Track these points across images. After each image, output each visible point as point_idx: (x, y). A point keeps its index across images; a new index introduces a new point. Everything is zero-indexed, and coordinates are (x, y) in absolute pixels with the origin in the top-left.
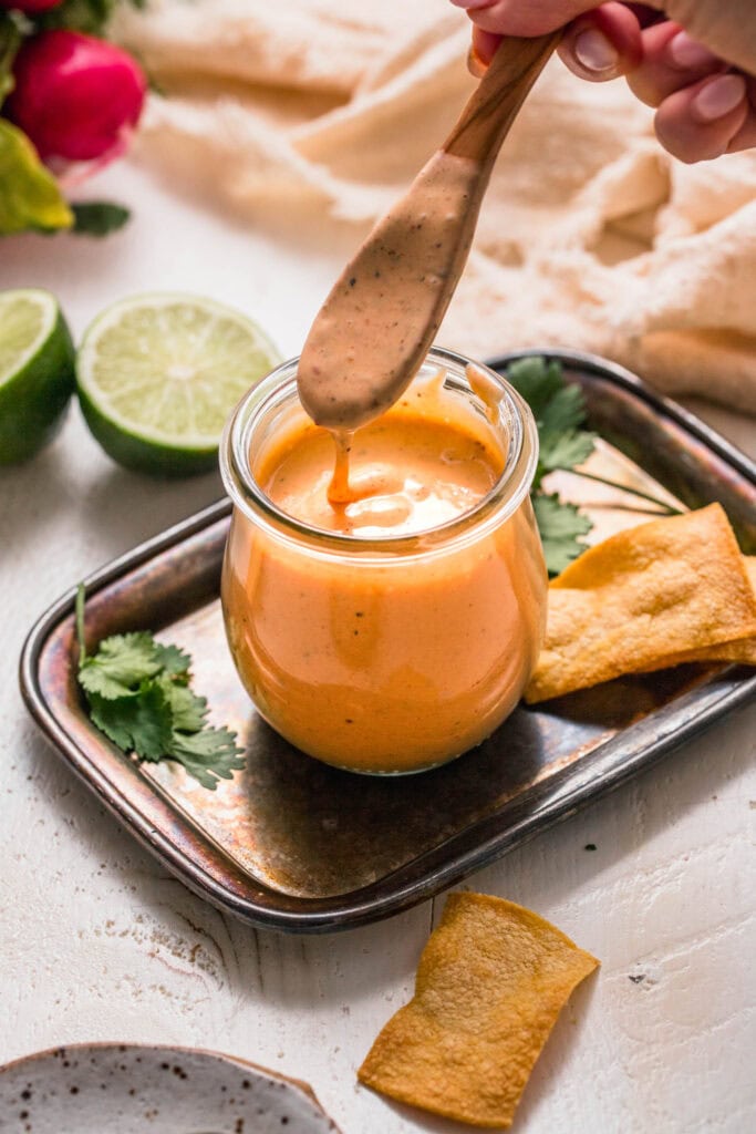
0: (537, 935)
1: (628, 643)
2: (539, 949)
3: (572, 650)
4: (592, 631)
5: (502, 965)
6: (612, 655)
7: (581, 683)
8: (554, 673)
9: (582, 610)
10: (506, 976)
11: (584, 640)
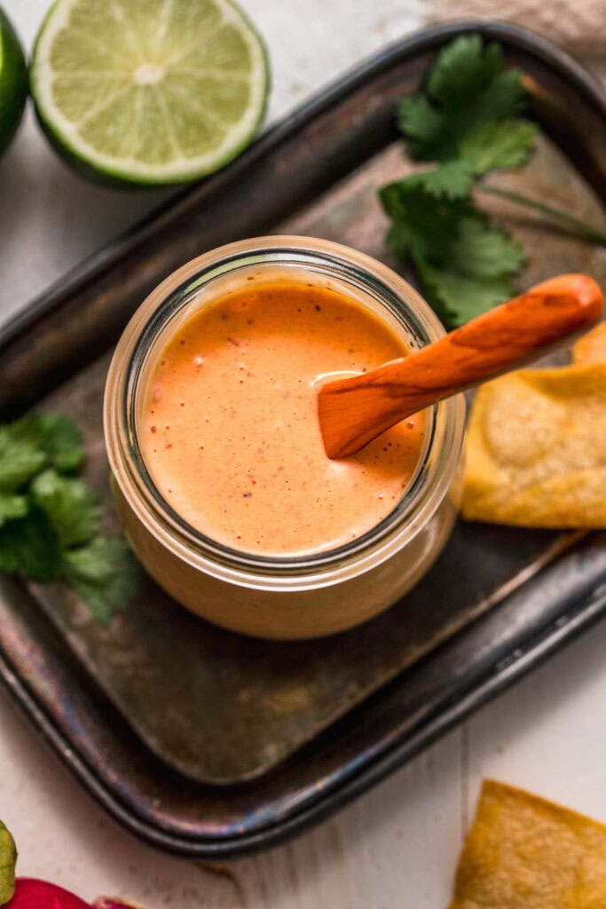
0: (578, 834)
1: (585, 497)
2: (579, 850)
3: (525, 477)
4: (553, 463)
5: (543, 876)
6: (565, 502)
7: (524, 521)
8: (499, 496)
9: (547, 432)
10: (547, 890)
11: (540, 471)
